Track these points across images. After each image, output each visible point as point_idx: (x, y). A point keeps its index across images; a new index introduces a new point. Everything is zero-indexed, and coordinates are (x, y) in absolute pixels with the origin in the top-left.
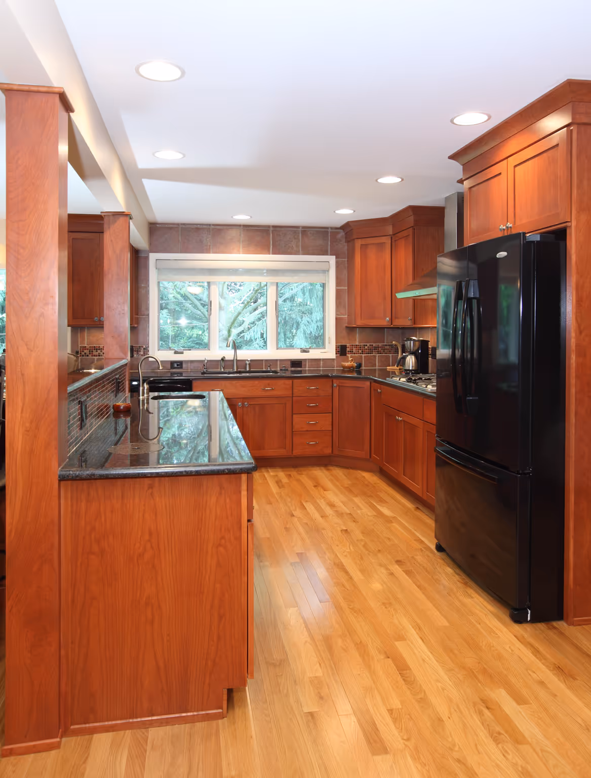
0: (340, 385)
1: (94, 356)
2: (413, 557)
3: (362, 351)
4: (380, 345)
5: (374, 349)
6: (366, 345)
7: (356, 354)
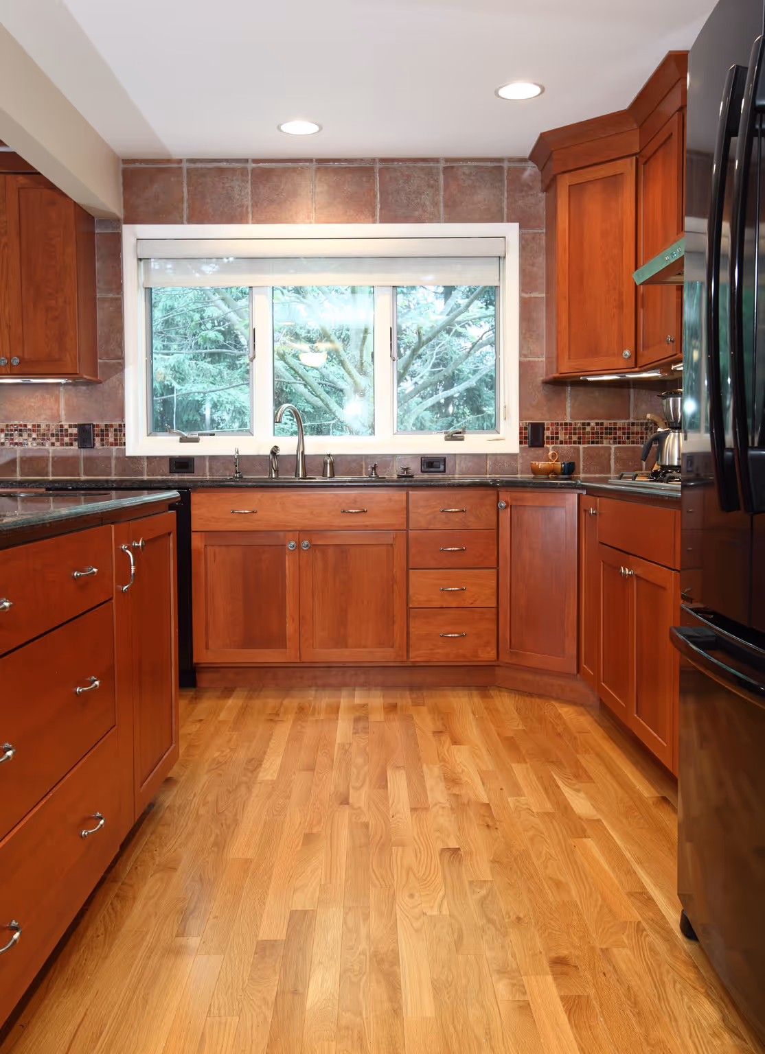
0: (514, 503)
1: (16, 444)
2: (605, 951)
3: (579, 438)
4: (621, 423)
5: (606, 433)
6: (589, 424)
7: (566, 443)
